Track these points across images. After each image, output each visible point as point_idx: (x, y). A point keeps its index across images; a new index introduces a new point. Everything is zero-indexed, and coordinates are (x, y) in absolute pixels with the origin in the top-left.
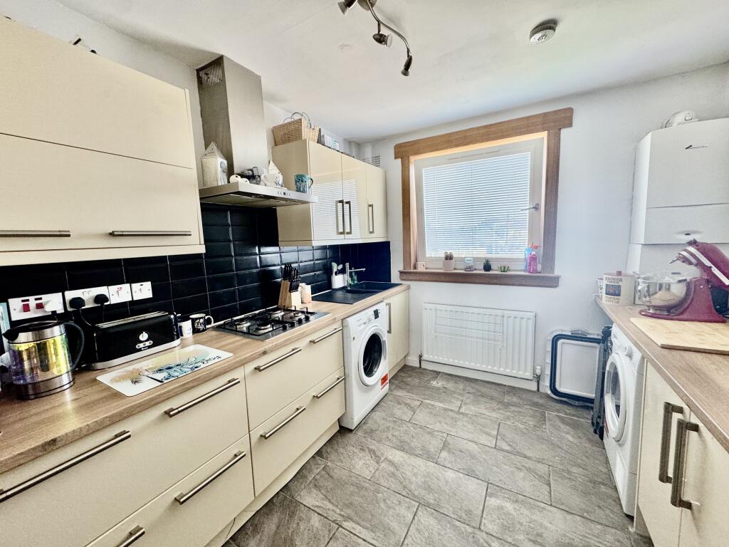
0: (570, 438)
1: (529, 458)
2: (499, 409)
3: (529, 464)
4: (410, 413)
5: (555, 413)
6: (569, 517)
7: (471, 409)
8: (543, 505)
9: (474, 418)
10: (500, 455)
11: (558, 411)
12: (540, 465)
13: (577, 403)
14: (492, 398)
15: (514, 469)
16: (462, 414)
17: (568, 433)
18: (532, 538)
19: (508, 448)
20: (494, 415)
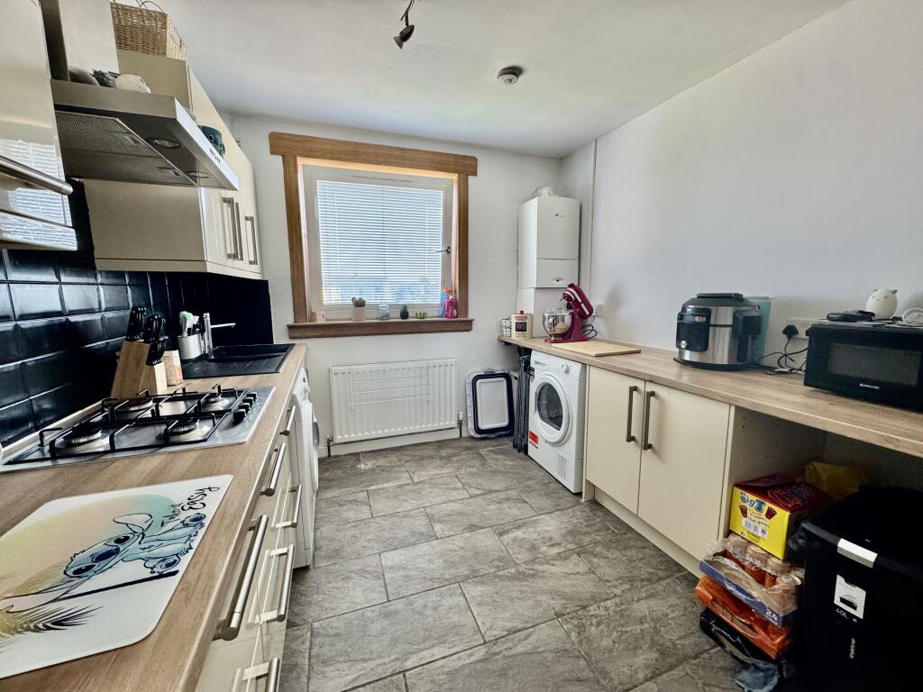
0: (508, 463)
1: (499, 491)
2: (445, 464)
3: (503, 495)
4: (365, 509)
5: (486, 449)
6: (553, 515)
7: (423, 475)
8: (536, 518)
9: (432, 481)
10: (479, 500)
11: (485, 447)
12: (509, 492)
13: (493, 436)
14: (432, 457)
15: (498, 506)
16: (418, 483)
17: (505, 460)
18: (549, 544)
19: (479, 492)
20: (445, 471)
